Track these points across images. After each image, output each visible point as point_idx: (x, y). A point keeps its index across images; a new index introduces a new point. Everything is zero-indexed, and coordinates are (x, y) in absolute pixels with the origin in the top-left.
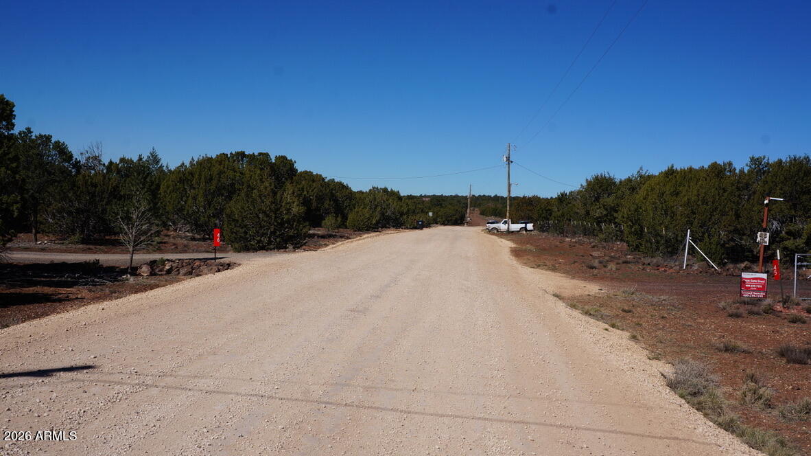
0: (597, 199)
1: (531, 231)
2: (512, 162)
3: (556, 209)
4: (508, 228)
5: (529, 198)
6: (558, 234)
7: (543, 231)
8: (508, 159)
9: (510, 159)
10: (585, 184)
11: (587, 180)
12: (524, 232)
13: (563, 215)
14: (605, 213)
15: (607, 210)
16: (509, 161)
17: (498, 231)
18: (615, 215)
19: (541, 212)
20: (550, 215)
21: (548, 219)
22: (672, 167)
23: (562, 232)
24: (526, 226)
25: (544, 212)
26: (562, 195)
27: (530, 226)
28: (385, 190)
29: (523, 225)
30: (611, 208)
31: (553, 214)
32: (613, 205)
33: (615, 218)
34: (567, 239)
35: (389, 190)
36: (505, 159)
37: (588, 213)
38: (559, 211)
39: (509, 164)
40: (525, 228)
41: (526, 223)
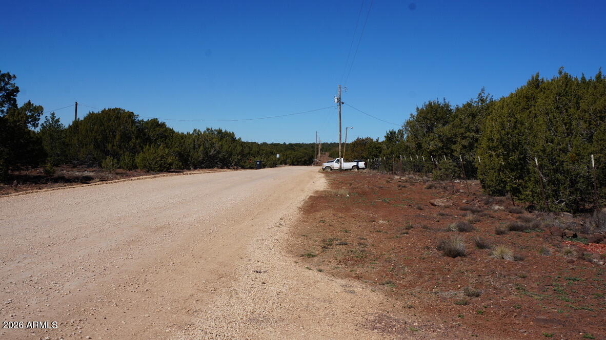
0: (430, 129)
1: (363, 169)
2: (343, 103)
3: (386, 147)
4: (341, 166)
5: (363, 140)
6: (387, 172)
7: (374, 169)
8: (339, 100)
9: (342, 101)
10: (415, 113)
11: (418, 108)
12: (356, 170)
13: (392, 153)
14: (440, 145)
15: (442, 141)
16: (340, 102)
17: (331, 170)
18: (453, 147)
19: (370, 150)
20: (380, 152)
21: (377, 157)
22: (538, 76)
23: (391, 170)
24: (358, 164)
25: (374, 149)
26: (391, 133)
27: (362, 165)
28: (220, 132)
29: (355, 164)
30: (448, 139)
31: (383, 151)
32: (450, 136)
33: (452, 151)
34: (397, 177)
35: (223, 131)
36: (336, 100)
37: (419, 146)
38: (388, 149)
39: (340, 105)
40: (357, 167)
41: (358, 162)
